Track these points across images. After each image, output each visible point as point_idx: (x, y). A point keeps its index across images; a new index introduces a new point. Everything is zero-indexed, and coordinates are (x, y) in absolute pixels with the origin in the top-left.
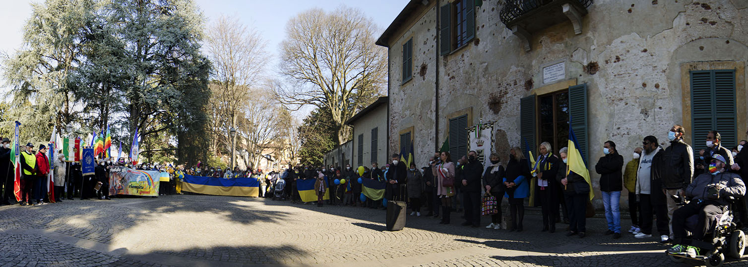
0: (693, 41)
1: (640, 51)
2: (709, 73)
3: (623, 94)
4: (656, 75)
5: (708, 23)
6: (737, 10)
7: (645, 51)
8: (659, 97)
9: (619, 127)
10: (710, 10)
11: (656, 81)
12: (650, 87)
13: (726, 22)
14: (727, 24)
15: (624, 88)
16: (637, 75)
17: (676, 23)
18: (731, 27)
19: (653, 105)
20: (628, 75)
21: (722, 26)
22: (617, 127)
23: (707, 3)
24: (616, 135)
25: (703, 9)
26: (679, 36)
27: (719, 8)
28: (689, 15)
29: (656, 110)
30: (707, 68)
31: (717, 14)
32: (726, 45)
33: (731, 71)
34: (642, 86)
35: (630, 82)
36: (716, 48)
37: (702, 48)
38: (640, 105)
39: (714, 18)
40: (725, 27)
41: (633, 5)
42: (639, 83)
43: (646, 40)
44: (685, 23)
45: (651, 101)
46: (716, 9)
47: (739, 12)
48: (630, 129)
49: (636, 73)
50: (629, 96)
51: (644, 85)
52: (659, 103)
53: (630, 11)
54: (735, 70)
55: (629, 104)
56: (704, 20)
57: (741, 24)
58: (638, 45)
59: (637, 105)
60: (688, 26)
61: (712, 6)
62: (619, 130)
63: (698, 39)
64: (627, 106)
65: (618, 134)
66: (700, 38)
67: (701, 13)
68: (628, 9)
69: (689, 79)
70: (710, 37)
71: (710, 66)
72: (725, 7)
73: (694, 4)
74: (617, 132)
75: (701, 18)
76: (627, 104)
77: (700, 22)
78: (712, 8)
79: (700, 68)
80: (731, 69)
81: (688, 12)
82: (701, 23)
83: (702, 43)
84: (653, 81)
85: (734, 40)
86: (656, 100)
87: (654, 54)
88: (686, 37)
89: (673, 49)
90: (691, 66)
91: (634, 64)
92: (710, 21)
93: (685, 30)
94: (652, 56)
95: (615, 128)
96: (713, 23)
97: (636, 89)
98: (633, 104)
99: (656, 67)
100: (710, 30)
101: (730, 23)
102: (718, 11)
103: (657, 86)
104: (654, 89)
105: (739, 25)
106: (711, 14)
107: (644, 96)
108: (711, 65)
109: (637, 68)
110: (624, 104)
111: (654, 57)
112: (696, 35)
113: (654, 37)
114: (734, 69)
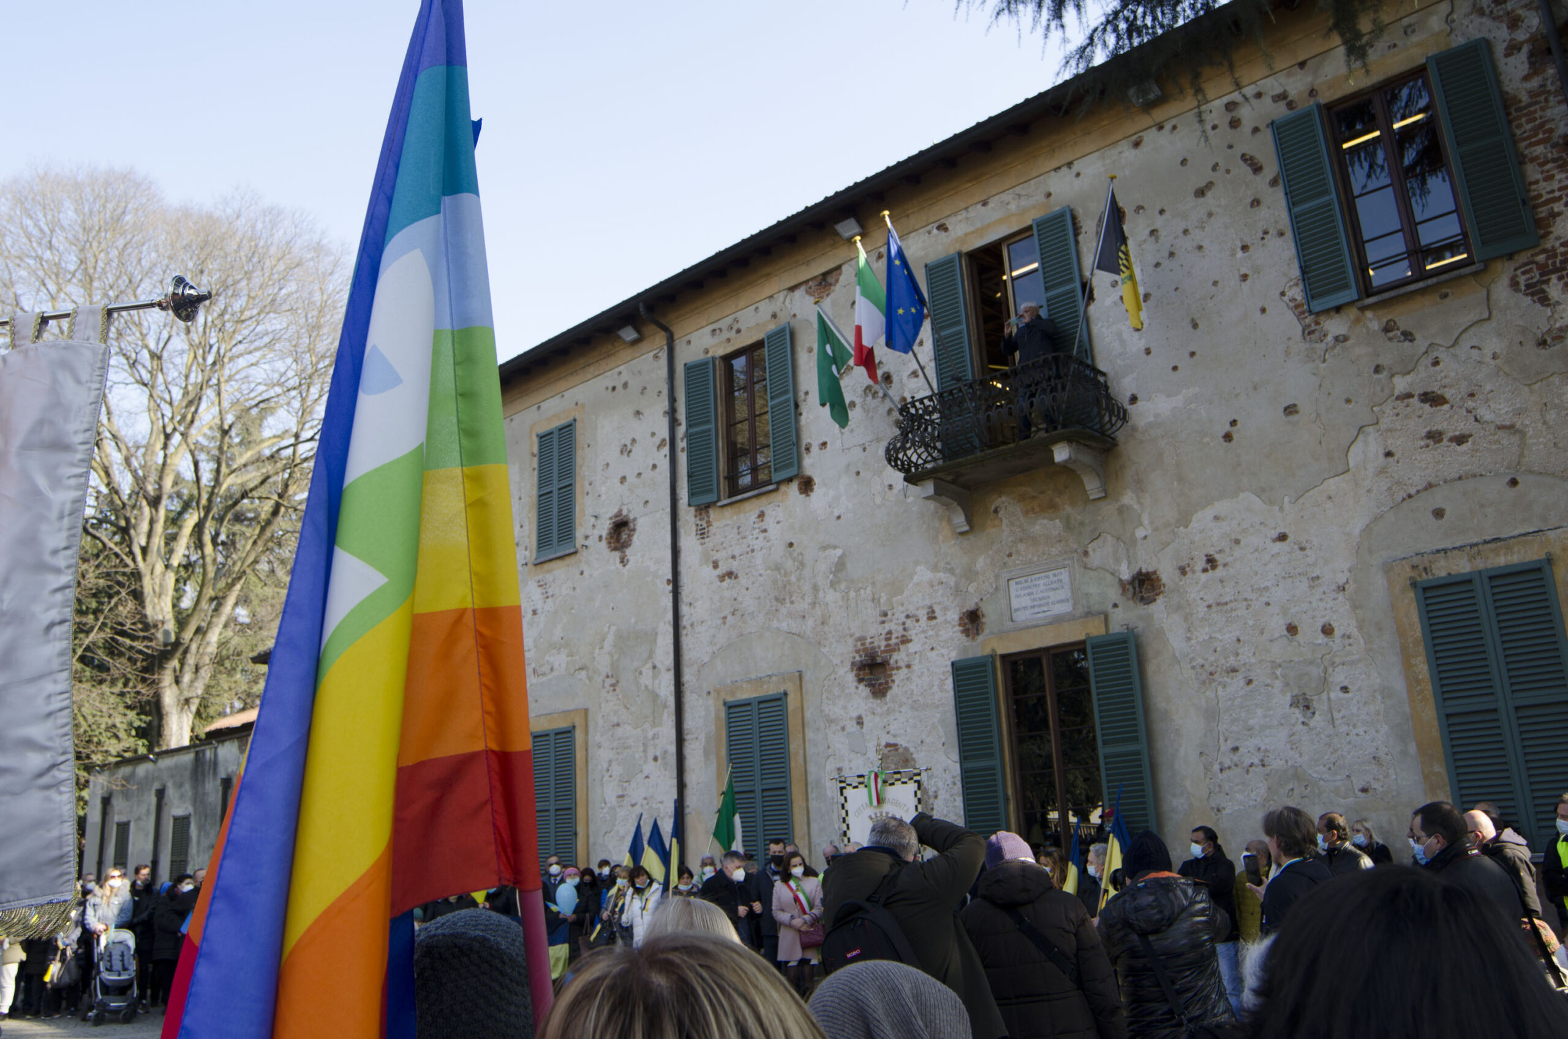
0: (1410, 496)
1: (1268, 541)
2: (1469, 581)
3: (1237, 654)
4: (1321, 600)
5: (1445, 442)
6: (1526, 389)
7: (1282, 537)
8: (1337, 660)
9: (1237, 744)
10: (1446, 407)
11: (1323, 616)
12: (1310, 633)
13: (1499, 428)
14: (1501, 434)
15: (1239, 640)
16: (1268, 604)
17: (1355, 455)
18: (1515, 439)
19: (1324, 682)
20: (1245, 603)
21: (1490, 442)
22: (1230, 744)
23: (1435, 390)
24: (1229, 768)
25: (1427, 406)
26: (1369, 491)
27: (1472, 395)
28: (1390, 430)
29: (1332, 695)
30: (1462, 566)
31: (1469, 411)
32: (1512, 492)
33: (1538, 566)
34: (1286, 632)
35: (1251, 623)
36: (1482, 506)
37: (1439, 513)
38: (1287, 685)
39: (1462, 426)
40: (1498, 442)
41: (1234, 423)
42: (1277, 624)
43: (1281, 509)
44: (1381, 452)
45: (1315, 672)
46: (1462, 398)
47: (1531, 392)
48: (1266, 751)
49: (1264, 599)
50: (1253, 660)
51: (1292, 629)
52: (1339, 677)
53: (1228, 437)
54: (1549, 560)
55: (1255, 683)
56: (1435, 437)
57: (1545, 423)
58: (1261, 523)
59: (1278, 684)
60: (1390, 459)
61: (1448, 394)
62: (1238, 754)
63: (1426, 489)
64: (1251, 687)
65: (1236, 765)
66: (1430, 486)
67: (1421, 420)
68: (1223, 434)
69: (1414, 605)
70: (1460, 478)
71: (1470, 560)
72: (1488, 387)
73: (1398, 398)
74: (1232, 760)
75: (1423, 432)
76: (1250, 682)
77: (1422, 443)
78: (1451, 401)
79: (1442, 569)
80: (1536, 558)
81: (1386, 422)
82: (1427, 446)
83: (1438, 499)
84: (1314, 617)
85: (1531, 472)
86: (1330, 670)
87: (1308, 545)
88: (1390, 489)
89: (1357, 525)
90: (1414, 567)
91: (1256, 574)
92: (1451, 434)
93: (1382, 471)
94: (1302, 549)
95: (1225, 747)
96: (1460, 440)
97: (1271, 641)
98: (1268, 681)
99: (1318, 578)
100: (1456, 459)
101: (1512, 427)
102: (1470, 404)
103: (1327, 630)
104: (1321, 639)
105: (1539, 425)
106: (1450, 417)
107: (1296, 659)
108: (1471, 558)
109: (1267, 584)
110: (1242, 683)
111: (1308, 552)
112: (1417, 481)
113: (1301, 501)
114: (1542, 555)
